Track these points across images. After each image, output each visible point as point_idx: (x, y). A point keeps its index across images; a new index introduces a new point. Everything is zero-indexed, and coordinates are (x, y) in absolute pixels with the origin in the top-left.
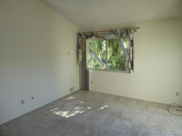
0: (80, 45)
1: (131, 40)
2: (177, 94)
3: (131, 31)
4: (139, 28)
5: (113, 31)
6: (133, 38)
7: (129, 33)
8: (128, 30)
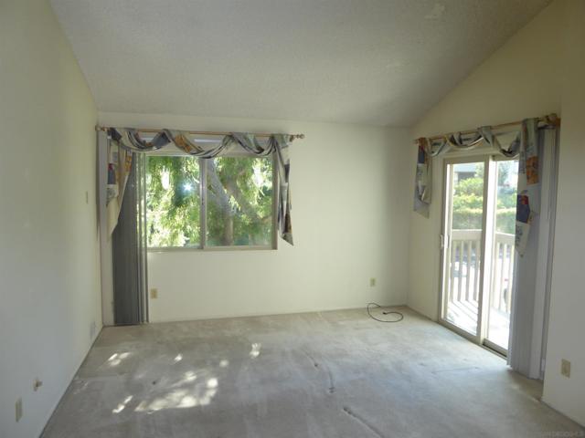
0: (114, 168)
1: (285, 163)
2: (373, 282)
3: (283, 142)
4: (301, 136)
5: (236, 136)
6: (289, 160)
7: (280, 145)
8: (276, 138)
